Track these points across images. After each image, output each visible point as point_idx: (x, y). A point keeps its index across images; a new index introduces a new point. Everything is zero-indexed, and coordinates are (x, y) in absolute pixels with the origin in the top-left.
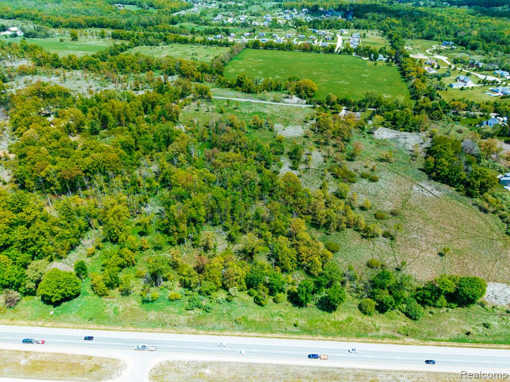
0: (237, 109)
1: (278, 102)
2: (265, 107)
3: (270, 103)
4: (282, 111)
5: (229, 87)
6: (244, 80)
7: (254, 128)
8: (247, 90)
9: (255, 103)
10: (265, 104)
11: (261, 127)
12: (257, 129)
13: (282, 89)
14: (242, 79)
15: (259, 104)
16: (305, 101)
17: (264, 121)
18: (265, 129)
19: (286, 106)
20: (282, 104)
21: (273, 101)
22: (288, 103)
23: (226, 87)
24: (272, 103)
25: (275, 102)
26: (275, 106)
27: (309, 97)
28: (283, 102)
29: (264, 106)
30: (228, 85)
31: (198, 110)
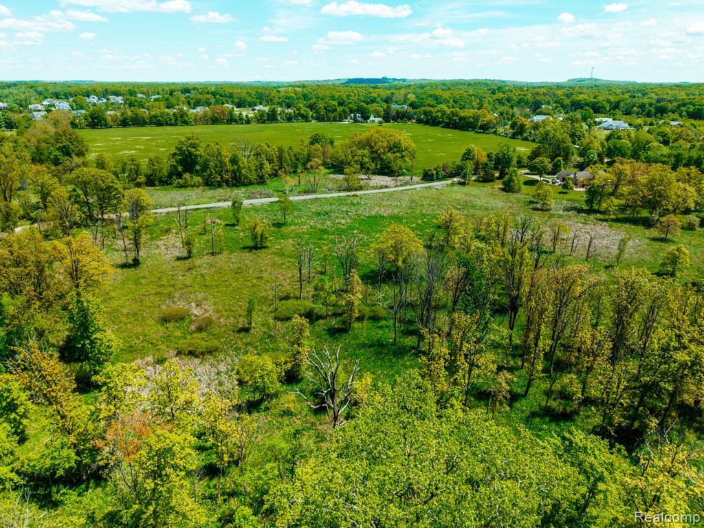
5: (149, 183)
30: (144, 179)
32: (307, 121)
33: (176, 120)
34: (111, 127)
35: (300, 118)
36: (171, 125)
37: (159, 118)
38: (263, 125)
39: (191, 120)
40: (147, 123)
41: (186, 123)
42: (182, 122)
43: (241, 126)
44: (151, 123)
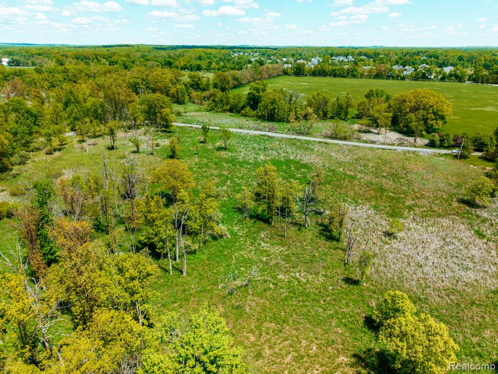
0: (225, 149)
1: (345, 139)
2: (307, 149)
3: (322, 140)
4: (362, 162)
5: (231, 110)
6: (262, 94)
7: (257, 217)
8: (266, 113)
9: (280, 140)
10: (308, 142)
11: (284, 211)
12: (267, 221)
13: (349, 117)
14: (258, 92)
15: (292, 143)
16: (421, 141)
17: (299, 190)
18: (300, 226)
19: (371, 149)
20: (357, 144)
21: (332, 138)
22: (373, 142)
23: (224, 111)
24: (327, 140)
25: (336, 138)
26: (337, 148)
27: (430, 130)
28: (359, 139)
29: (306, 147)
30: (228, 107)
31: (111, 148)
32: (460, 81)
33: (348, 73)
34: (306, 76)
35: (453, 78)
36: (343, 77)
37: (336, 72)
38: (416, 82)
39: (358, 74)
40: (328, 75)
41: (354, 76)
42: (351, 76)
43: (397, 81)
44: (331, 75)
